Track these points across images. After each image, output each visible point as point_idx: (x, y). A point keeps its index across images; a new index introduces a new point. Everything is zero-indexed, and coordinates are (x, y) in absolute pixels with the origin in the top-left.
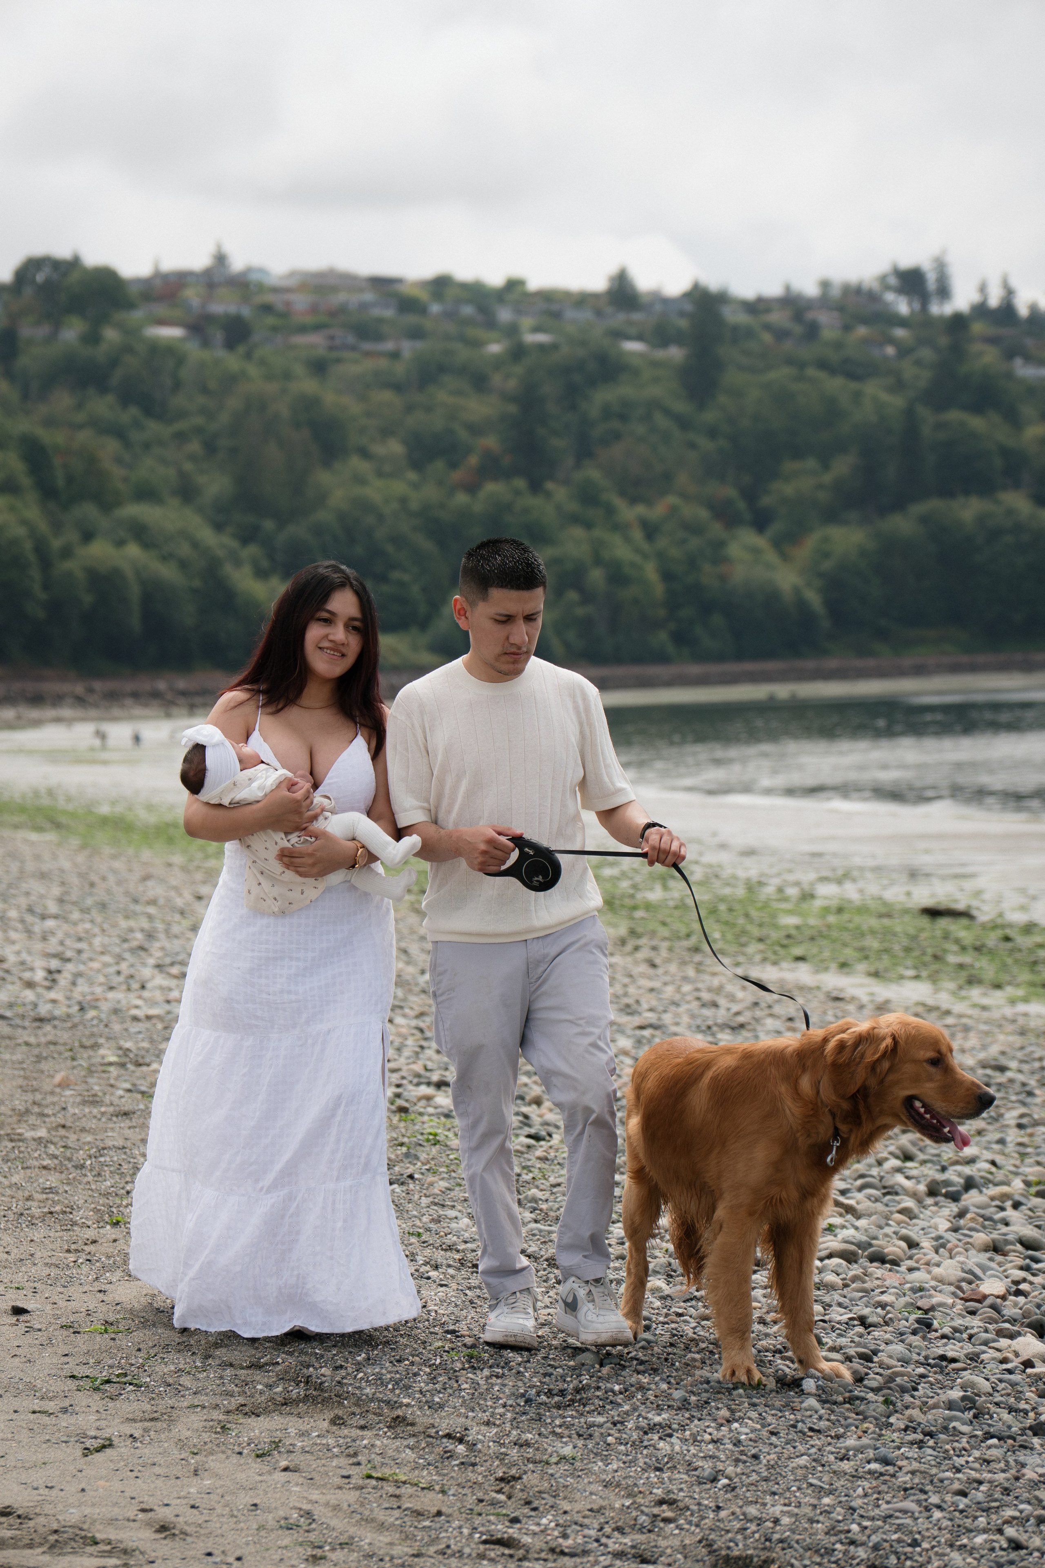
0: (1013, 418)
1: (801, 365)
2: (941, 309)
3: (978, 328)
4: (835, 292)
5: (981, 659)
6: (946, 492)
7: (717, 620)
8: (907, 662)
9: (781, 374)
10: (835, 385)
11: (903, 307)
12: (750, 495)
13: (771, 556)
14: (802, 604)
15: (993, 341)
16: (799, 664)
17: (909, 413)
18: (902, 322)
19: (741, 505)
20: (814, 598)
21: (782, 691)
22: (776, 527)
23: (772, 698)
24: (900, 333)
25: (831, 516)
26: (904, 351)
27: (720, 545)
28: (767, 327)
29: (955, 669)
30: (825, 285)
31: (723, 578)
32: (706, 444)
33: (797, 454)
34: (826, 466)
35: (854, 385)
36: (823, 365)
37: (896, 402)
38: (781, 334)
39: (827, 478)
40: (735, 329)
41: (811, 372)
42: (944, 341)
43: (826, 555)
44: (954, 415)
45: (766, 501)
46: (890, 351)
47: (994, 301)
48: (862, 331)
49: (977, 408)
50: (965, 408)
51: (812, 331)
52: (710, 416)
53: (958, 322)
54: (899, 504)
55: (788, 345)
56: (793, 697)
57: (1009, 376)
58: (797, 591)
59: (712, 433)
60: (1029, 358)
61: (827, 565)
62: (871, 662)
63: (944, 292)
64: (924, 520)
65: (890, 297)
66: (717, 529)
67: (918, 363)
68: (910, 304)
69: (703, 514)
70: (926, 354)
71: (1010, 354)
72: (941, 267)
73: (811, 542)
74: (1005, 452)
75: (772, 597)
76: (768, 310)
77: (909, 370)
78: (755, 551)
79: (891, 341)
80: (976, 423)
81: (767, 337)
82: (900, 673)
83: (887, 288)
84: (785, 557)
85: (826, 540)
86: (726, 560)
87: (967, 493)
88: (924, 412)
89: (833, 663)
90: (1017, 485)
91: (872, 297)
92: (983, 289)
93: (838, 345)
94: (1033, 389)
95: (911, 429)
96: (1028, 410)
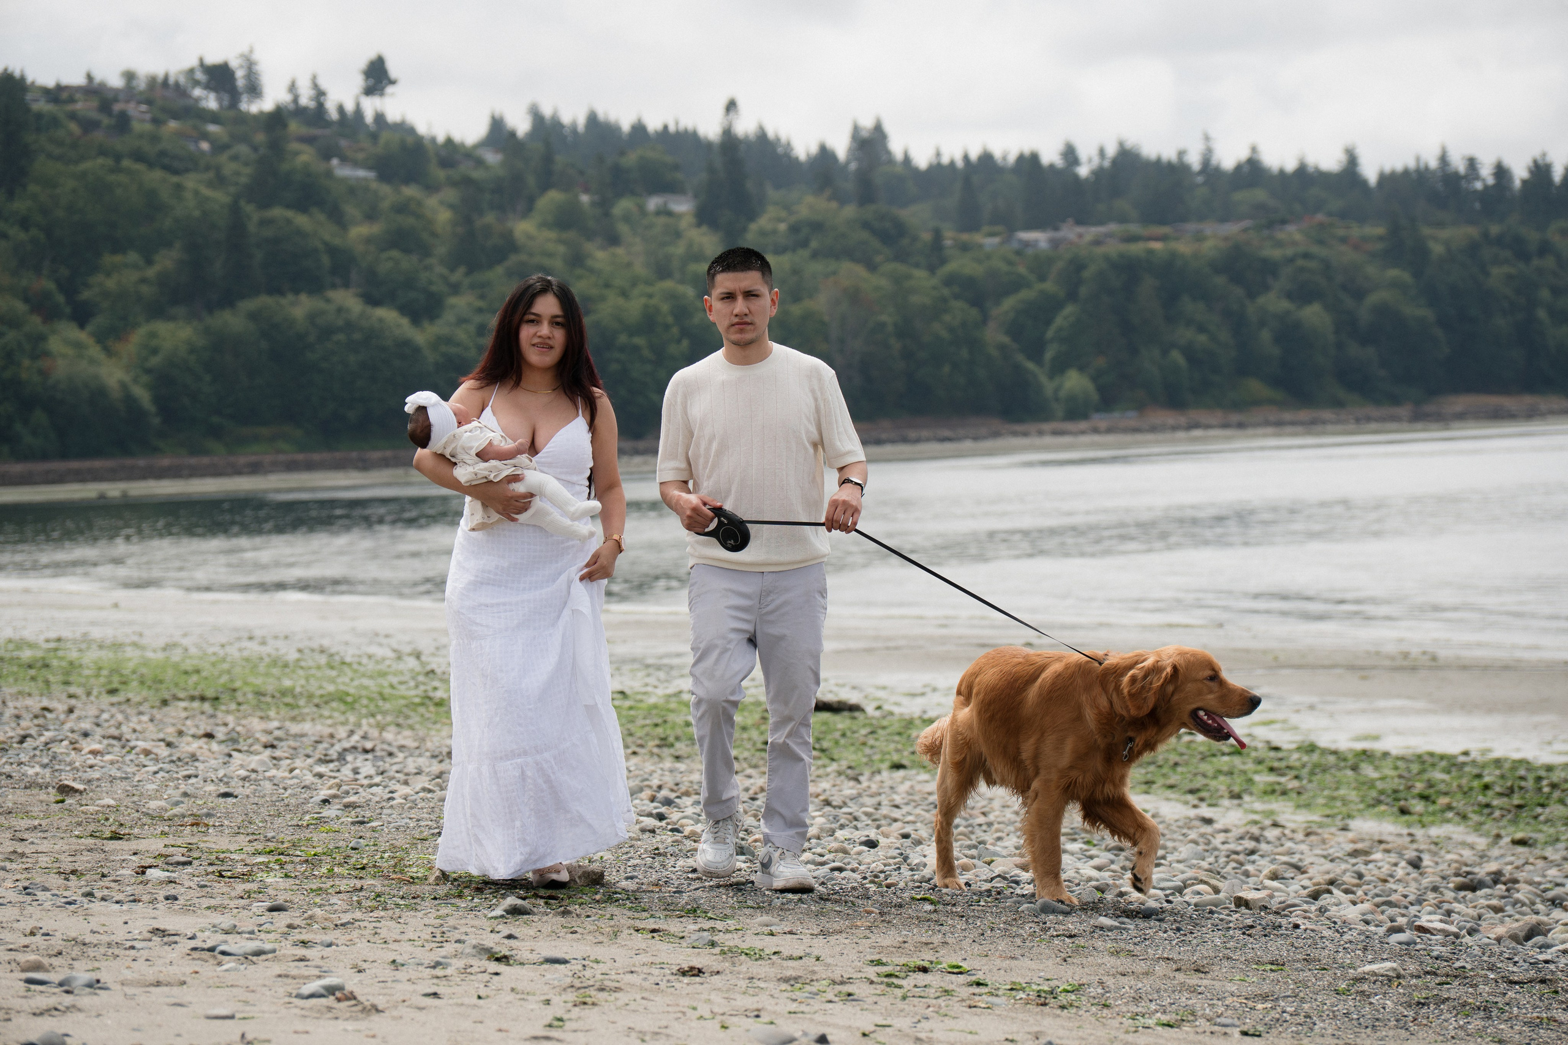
0: (337, 216)
1: (118, 158)
2: (255, 107)
3: (294, 127)
4: (141, 85)
5: (316, 457)
6: (276, 290)
7: (39, 416)
8: (242, 460)
9: (95, 165)
10: (155, 177)
11: (211, 102)
12: (69, 288)
13: (95, 351)
14: (130, 400)
15: (309, 140)
16: (128, 462)
17: (235, 209)
18: (214, 117)
19: (60, 299)
20: (143, 395)
21: (114, 490)
22: (100, 321)
23: (102, 496)
24: (213, 129)
25: (157, 311)
26: (219, 147)
27: (42, 338)
28: (73, 116)
29: (292, 467)
30: (130, 76)
31: (44, 373)
32: (16, 233)
33: (118, 247)
34: (149, 262)
35: (175, 179)
36: (138, 156)
37: (220, 197)
38: (89, 125)
39: (151, 272)
40: (39, 116)
41: (126, 163)
42: (260, 137)
43: (155, 351)
44: (278, 212)
45: (86, 295)
46: (205, 146)
47: (305, 101)
48: (173, 124)
49: (302, 206)
50: (288, 206)
51: (123, 123)
52: (20, 205)
54: (228, 300)
55: (98, 136)
56: (125, 495)
57: (329, 174)
58: (123, 386)
59: (25, 223)
60: (344, 159)
61: (155, 361)
62: (205, 460)
63: (254, 90)
64: (253, 316)
65: (197, 92)
66: (35, 322)
67: (235, 158)
68: (219, 100)
69: (20, 307)
70: (243, 150)
71: (327, 154)
72: (247, 64)
73: (137, 337)
74: (332, 251)
75: (99, 393)
76: (71, 100)
77: (226, 166)
78: (78, 345)
79: (205, 136)
80: (302, 220)
81: (74, 127)
82: (237, 471)
83: (196, 83)
84: (109, 352)
85: (153, 335)
86: (47, 354)
87: (297, 292)
88: (249, 208)
89: (166, 462)
90: (346, 285)
91: (179, 90)
92: (292, 87)
93: (155, 139)
94: (353, 190)
95: (237, 225)
96: (351, 210)
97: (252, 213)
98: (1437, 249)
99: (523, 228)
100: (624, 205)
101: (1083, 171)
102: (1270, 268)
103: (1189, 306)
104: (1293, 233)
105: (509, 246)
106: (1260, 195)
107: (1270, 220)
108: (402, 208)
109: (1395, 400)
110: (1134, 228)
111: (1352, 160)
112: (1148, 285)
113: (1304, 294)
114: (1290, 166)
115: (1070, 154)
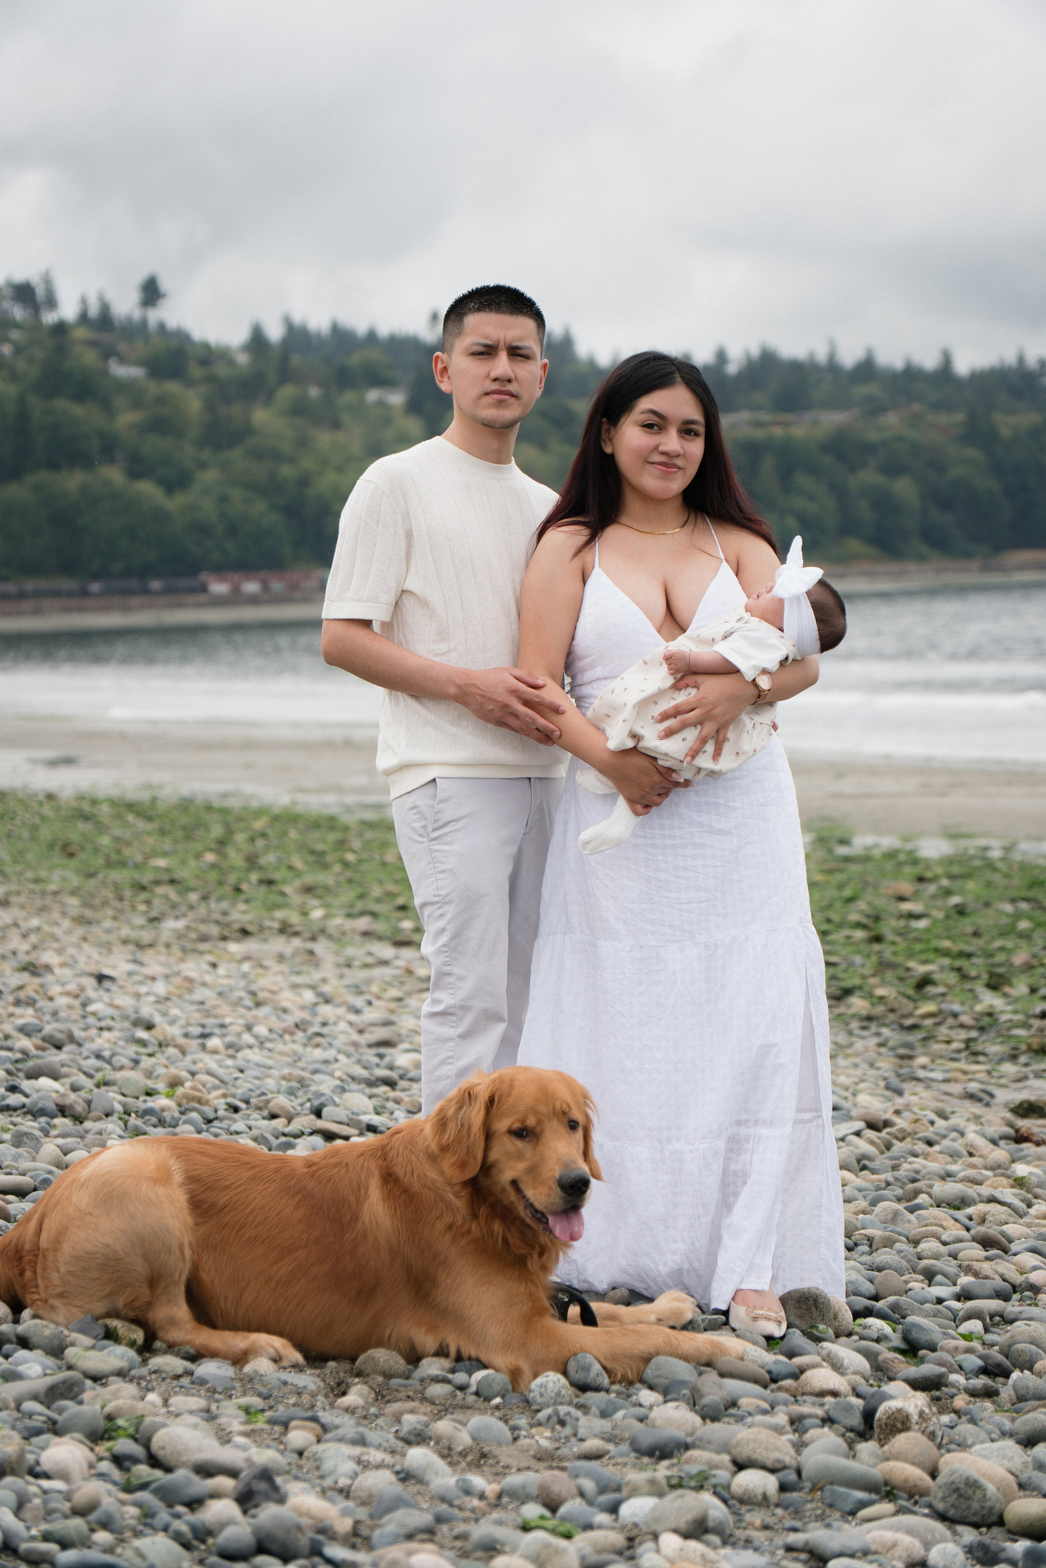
0: (107, 406)
2: (49, 318)
3: (81, 333)
6: (53, 465)
11: (18, 313)
15: (93, 344)
17: (21, 400)
18: (17, 326)
24: (15, 335)
26: (19, 350)
37: (10, 391)
42: (49, 343)
44: (61, 404)
46: (7, 349)
47: (94, 311)
53: (61, 328)
57: (105, 373)
60: (121, 360)
63: (51, 302)
64: (36, 489)
65: (6, 304)
67: (30, 360)
68: (23, 311)
70: (39, 354)
71: (108, 353)
72: (48, 281)
74: (101, 435)
77: (22, 365)
79: (8, 341)
80: (78, 411)
83: (3, 298)
90: (112, 461)
92: (84, 301)
94: (124, 386)
95: (23, 415)
96: (120, 402)
97: (35, 403)
98: (1005, 432)
99: (261, 416)
100: (348, 397)
101: (732, 369)
102: (868, 448)
103: (803, 480)
104: (892, 420)
105: (248, 431)
106: (871, 389)
107: (875, 409)
108: (162, 400)
109: (968, 555)
110: (764, 416)
111: (947, 360)
112: (768, 464)
113: (893, 469)
114: (898, 364)
115: (721, 357)
